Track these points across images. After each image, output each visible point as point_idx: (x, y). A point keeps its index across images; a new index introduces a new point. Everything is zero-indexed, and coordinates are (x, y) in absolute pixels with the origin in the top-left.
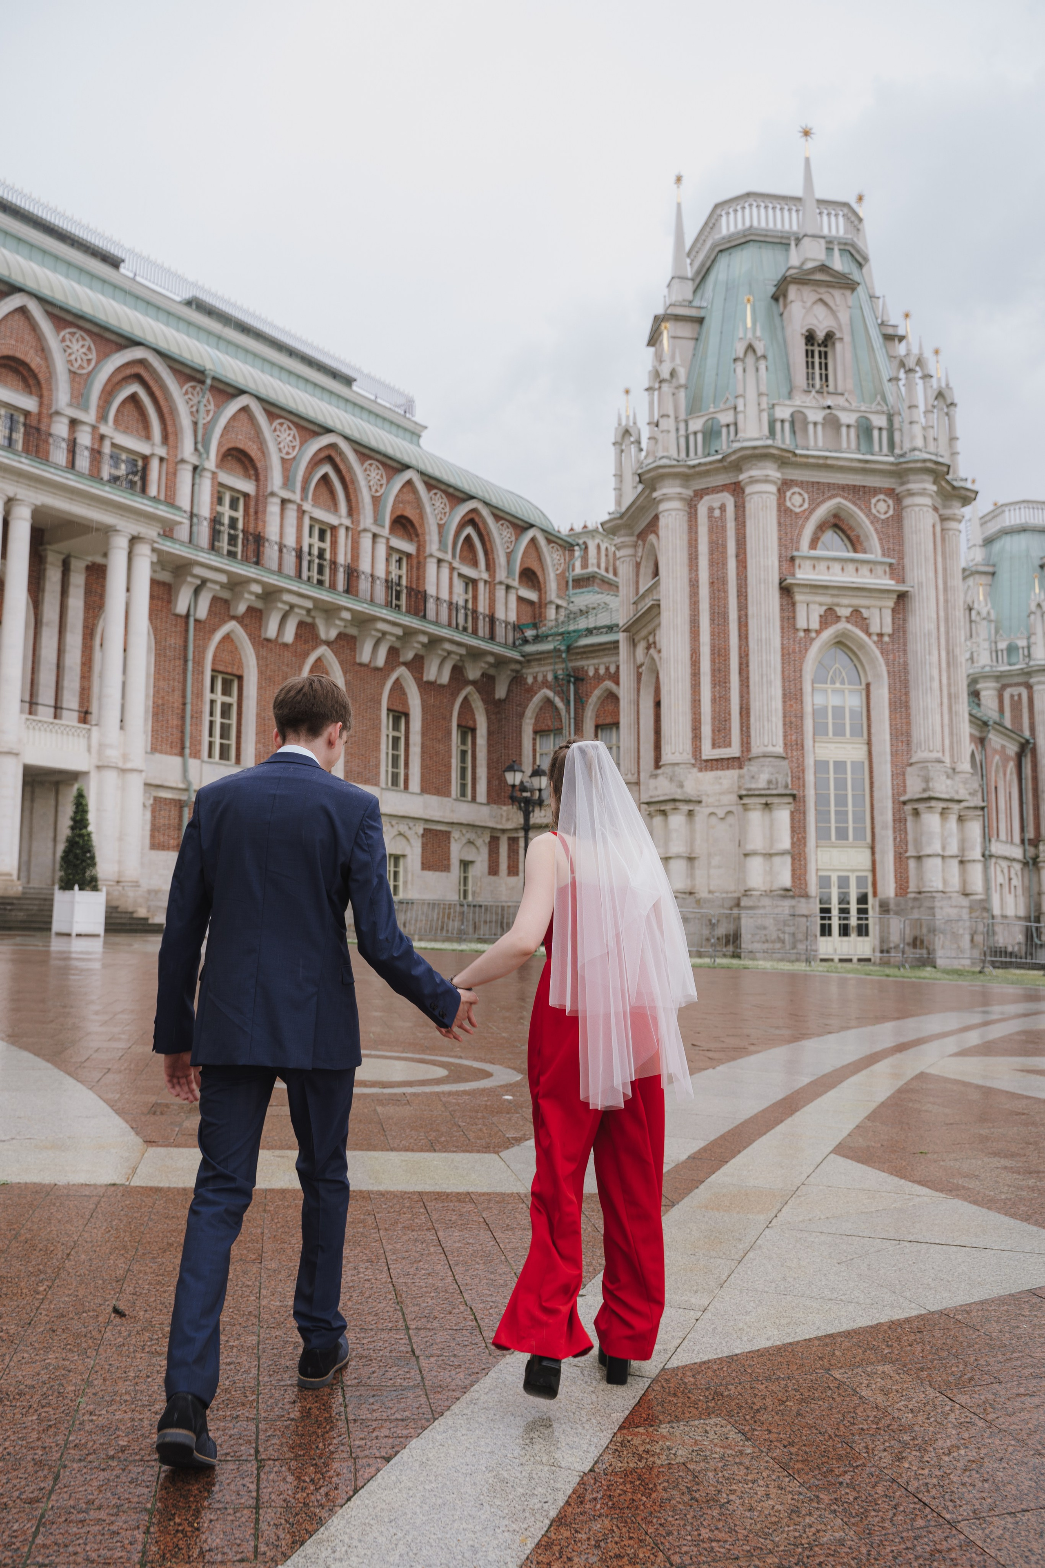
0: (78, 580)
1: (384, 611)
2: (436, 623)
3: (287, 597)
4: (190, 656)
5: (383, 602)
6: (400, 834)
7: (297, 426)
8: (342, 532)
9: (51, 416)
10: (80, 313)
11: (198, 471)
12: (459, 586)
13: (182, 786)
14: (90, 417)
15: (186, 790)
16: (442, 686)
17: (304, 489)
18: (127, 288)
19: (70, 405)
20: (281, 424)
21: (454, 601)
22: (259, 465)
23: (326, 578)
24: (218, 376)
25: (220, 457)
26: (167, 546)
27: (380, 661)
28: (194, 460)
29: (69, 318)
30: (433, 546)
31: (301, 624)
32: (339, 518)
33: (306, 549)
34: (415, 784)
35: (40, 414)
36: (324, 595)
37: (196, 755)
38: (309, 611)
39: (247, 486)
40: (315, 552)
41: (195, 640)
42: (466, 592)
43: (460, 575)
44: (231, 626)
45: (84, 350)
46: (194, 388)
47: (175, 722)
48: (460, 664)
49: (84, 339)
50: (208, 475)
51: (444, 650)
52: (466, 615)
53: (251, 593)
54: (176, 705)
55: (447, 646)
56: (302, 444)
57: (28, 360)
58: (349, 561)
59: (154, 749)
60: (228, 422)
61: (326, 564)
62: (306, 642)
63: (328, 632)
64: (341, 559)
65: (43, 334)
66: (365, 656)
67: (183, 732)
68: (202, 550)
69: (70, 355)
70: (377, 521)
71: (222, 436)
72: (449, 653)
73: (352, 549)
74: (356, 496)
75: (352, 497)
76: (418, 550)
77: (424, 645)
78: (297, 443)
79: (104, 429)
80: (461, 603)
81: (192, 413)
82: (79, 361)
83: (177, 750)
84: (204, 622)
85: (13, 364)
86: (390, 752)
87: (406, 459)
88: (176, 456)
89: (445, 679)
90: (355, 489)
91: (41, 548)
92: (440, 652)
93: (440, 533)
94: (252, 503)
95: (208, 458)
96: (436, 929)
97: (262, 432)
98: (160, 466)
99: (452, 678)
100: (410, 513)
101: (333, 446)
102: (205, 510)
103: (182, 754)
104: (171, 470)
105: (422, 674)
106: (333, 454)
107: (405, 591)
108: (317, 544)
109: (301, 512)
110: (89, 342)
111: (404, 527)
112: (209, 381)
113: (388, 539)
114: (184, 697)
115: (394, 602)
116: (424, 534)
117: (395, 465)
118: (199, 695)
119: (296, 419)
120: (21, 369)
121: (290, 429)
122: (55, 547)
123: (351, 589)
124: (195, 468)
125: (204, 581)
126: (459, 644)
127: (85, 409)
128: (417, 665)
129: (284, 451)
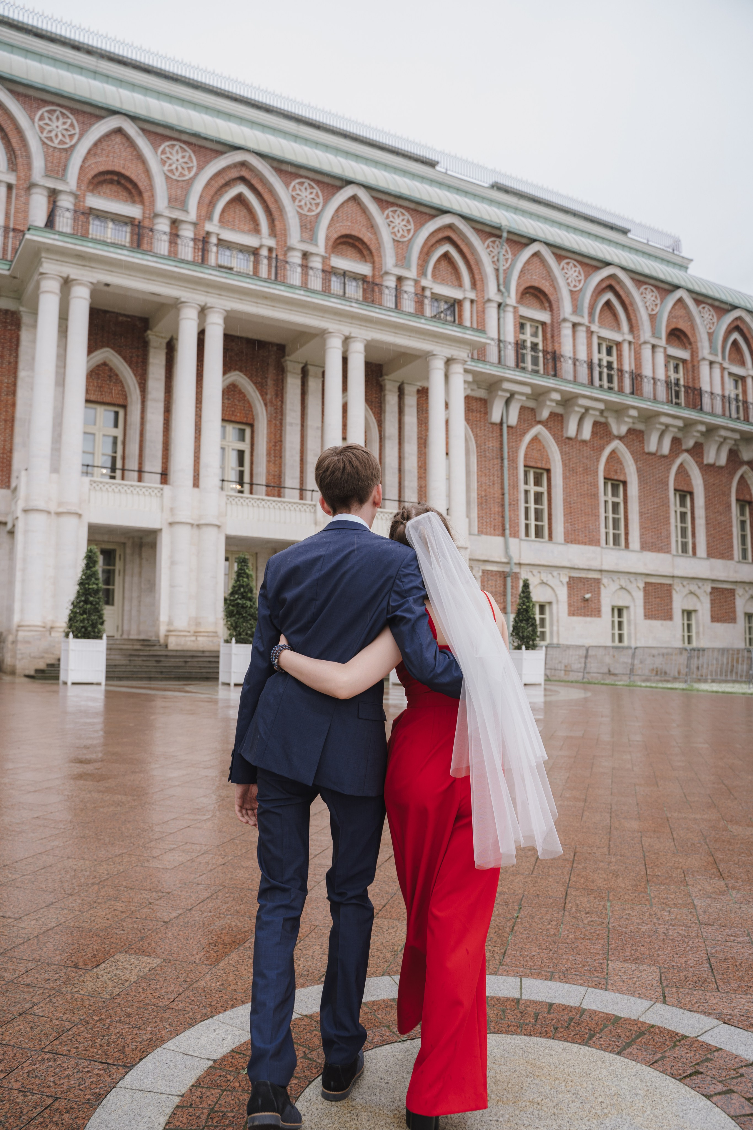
0: (411, 401)
1: (666, 407)
2: (712, 414)
3: (582, 402)
4: (506, 455)
5: (665, 400)
6: (691, 593)
7: (581, 263)
8: (625, 347)
9: (382, 276)
10: (398, 194)
11: (502, 307)
12: (729, 384)
13: (504, 560)
14: (412, 273)
15: (508, 563)
16: (721, 468)
17: (591, 314)
18: (440, 180)
19: (396, 265)
20: (568, 263)
21: (727, 394)
22: (552, 298)
23: (615, 385)
24: (511, 230)
25: (519, 294)
26: (480, 367)
27: (666, 449)
28: (498, 299)
29: (391, 199)
30: (704, 351)
31: (596, 424)
32: (623, 335)
33: (596, 361)
34: (702, 549)
35: (373, 276)
36: (613, 398)
37: (515, 534)
38: (602, 412)
39: (544, 316)
40: (605, 363)
41: (508, 442)
42: (736, 388)
43: (730, 374)
44: (538, 429)
45: (404, 223)
46: (494, 242)
47: (497, 509)
48: (735, 448)
49: (403, 214)
50: (510, 309)
51: (720, 436)
52: (738, 408)
53: (552, 400)
54: (496, 496)
55: (723, 433)
56: (586, 277)
57: (361, 236)
58: (633, 366)
59: (480, 532)
60: (524, 267)
61: (614, 373)
62: (601, 438)
63: (620, 428)
64: (626, 367)
65: (371, 214)
66: (652, 446)
67: (503, 517)
68: (509, 368)
69: (393, 228)
70: (655, 333)
71: (519, 277)
72: (725, 438)
73: (636, 359)
74: (636, 316)
75: (632, 316)
76: (692, 356)
77: (702, 434)
78: (582, 277)
79: (424, 283)
80: (733, 396)
81: (493, 262)
82: (401, 232)
83: (500, 531)
84: (516, 427)
85: (351, 241)
86: (679, 525)
87: (676, 281)
88: (483, 298)
89: (723, 460)
90: (634, 310)
91: (381, 379)
92: (717, 438)
93: (710, 340)
94: (549, 330)
95: (509, 296)
96: (726, 672)
97: (552, 271)
98: (471, 307)
99: (729, 460)
100: (682, 325)
101: (612, 276)
102: (510, 335)
103: (503, 535)
104: (480, 309)
105: (702, 458)
106: (613, 283)
107: (683, 389)
108: (605, 359)
109: (590, 333)
110: (407, 216)
111: (678, 338)
112: (505, 235)
113: (665, 349)
114: (502, 488)
115: (674, 400)
116: (696, 342)
117: (666, 287)
118: (515, 486)
119: (579, 258)
120: (357, 244)
121: (575, 266)
122: (391, 377)
123: (636, 391)
124: (500, 305)
125: (512, 394)
126: (733, 430)
127: (408, 268)
128: (697, 451)
129: (572, 285)
